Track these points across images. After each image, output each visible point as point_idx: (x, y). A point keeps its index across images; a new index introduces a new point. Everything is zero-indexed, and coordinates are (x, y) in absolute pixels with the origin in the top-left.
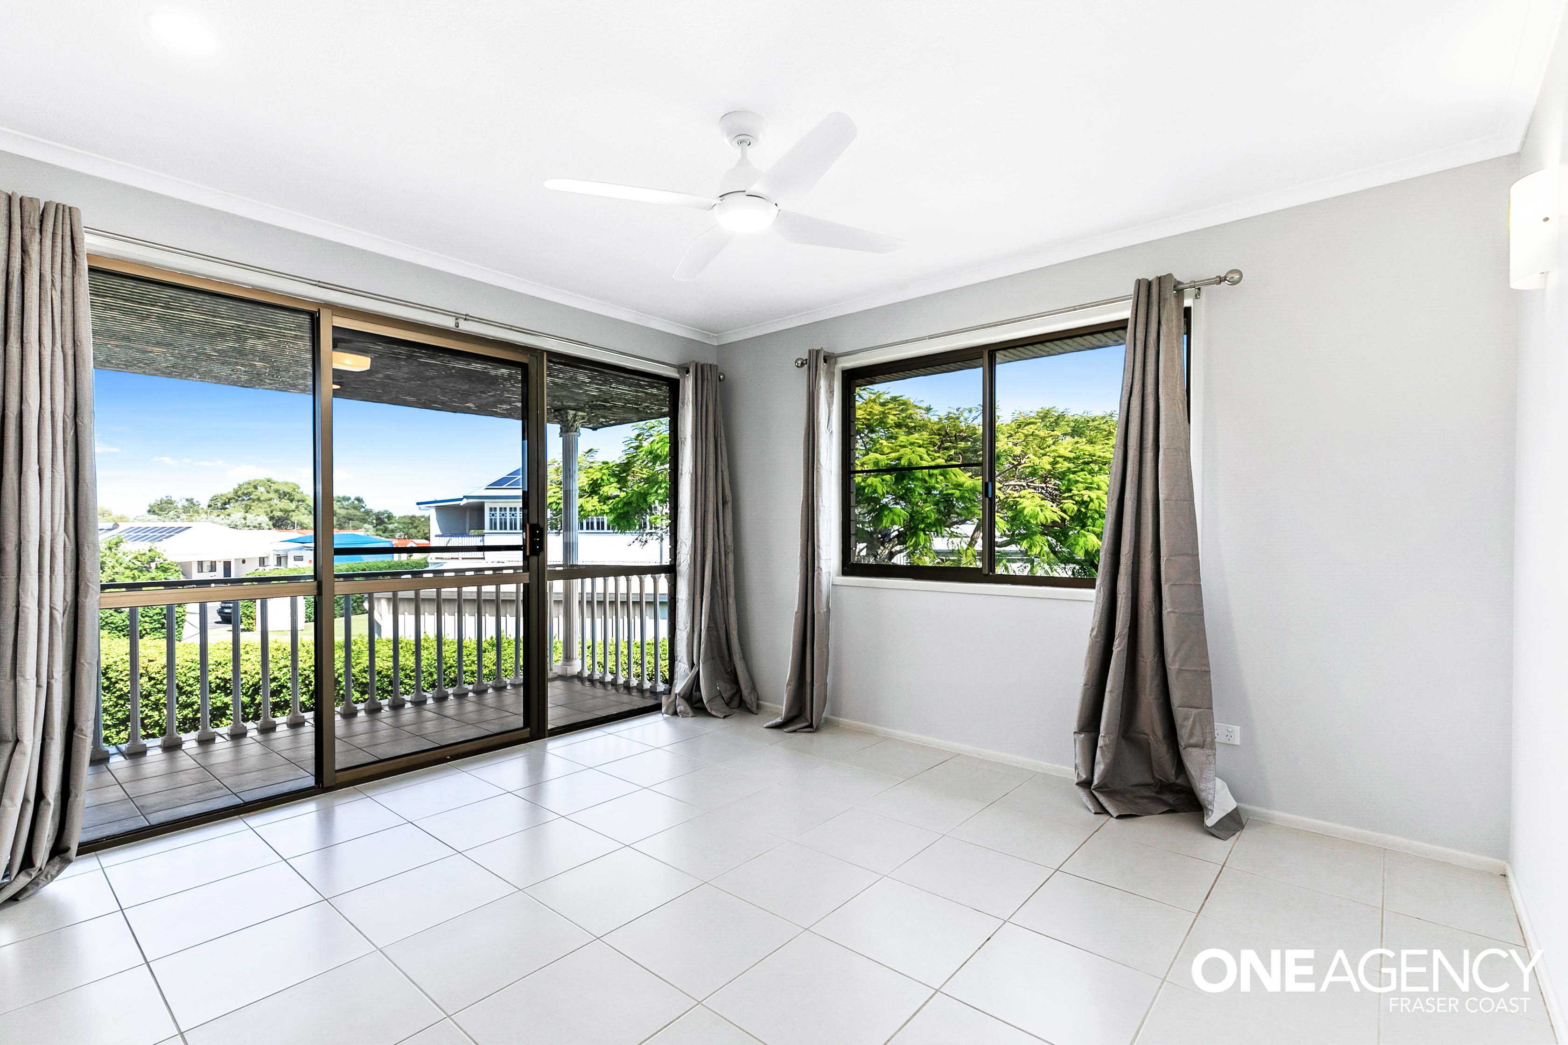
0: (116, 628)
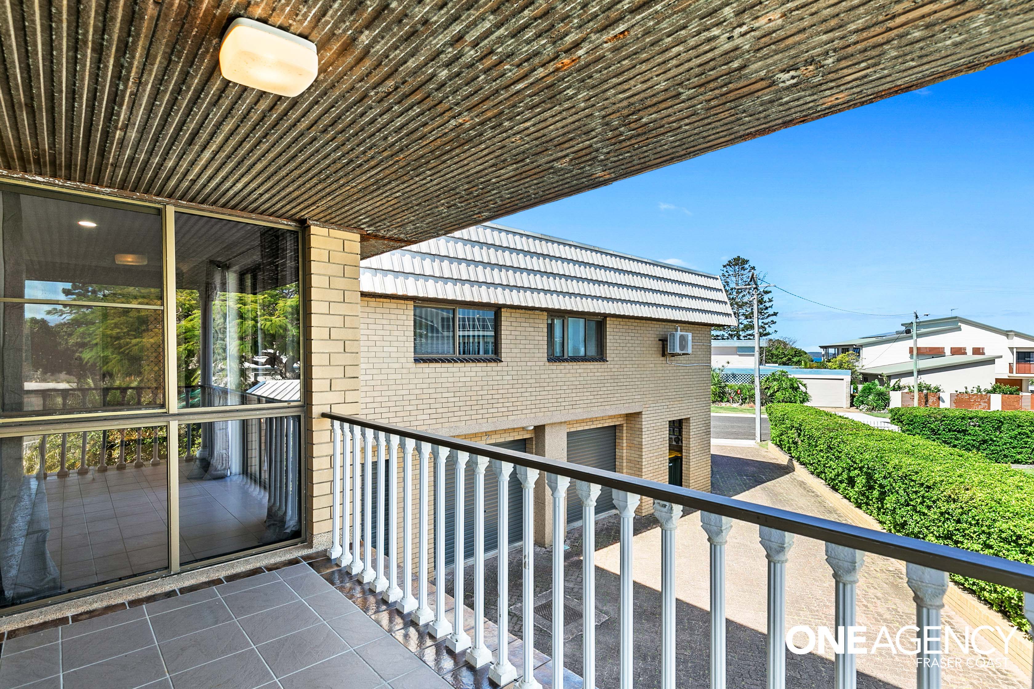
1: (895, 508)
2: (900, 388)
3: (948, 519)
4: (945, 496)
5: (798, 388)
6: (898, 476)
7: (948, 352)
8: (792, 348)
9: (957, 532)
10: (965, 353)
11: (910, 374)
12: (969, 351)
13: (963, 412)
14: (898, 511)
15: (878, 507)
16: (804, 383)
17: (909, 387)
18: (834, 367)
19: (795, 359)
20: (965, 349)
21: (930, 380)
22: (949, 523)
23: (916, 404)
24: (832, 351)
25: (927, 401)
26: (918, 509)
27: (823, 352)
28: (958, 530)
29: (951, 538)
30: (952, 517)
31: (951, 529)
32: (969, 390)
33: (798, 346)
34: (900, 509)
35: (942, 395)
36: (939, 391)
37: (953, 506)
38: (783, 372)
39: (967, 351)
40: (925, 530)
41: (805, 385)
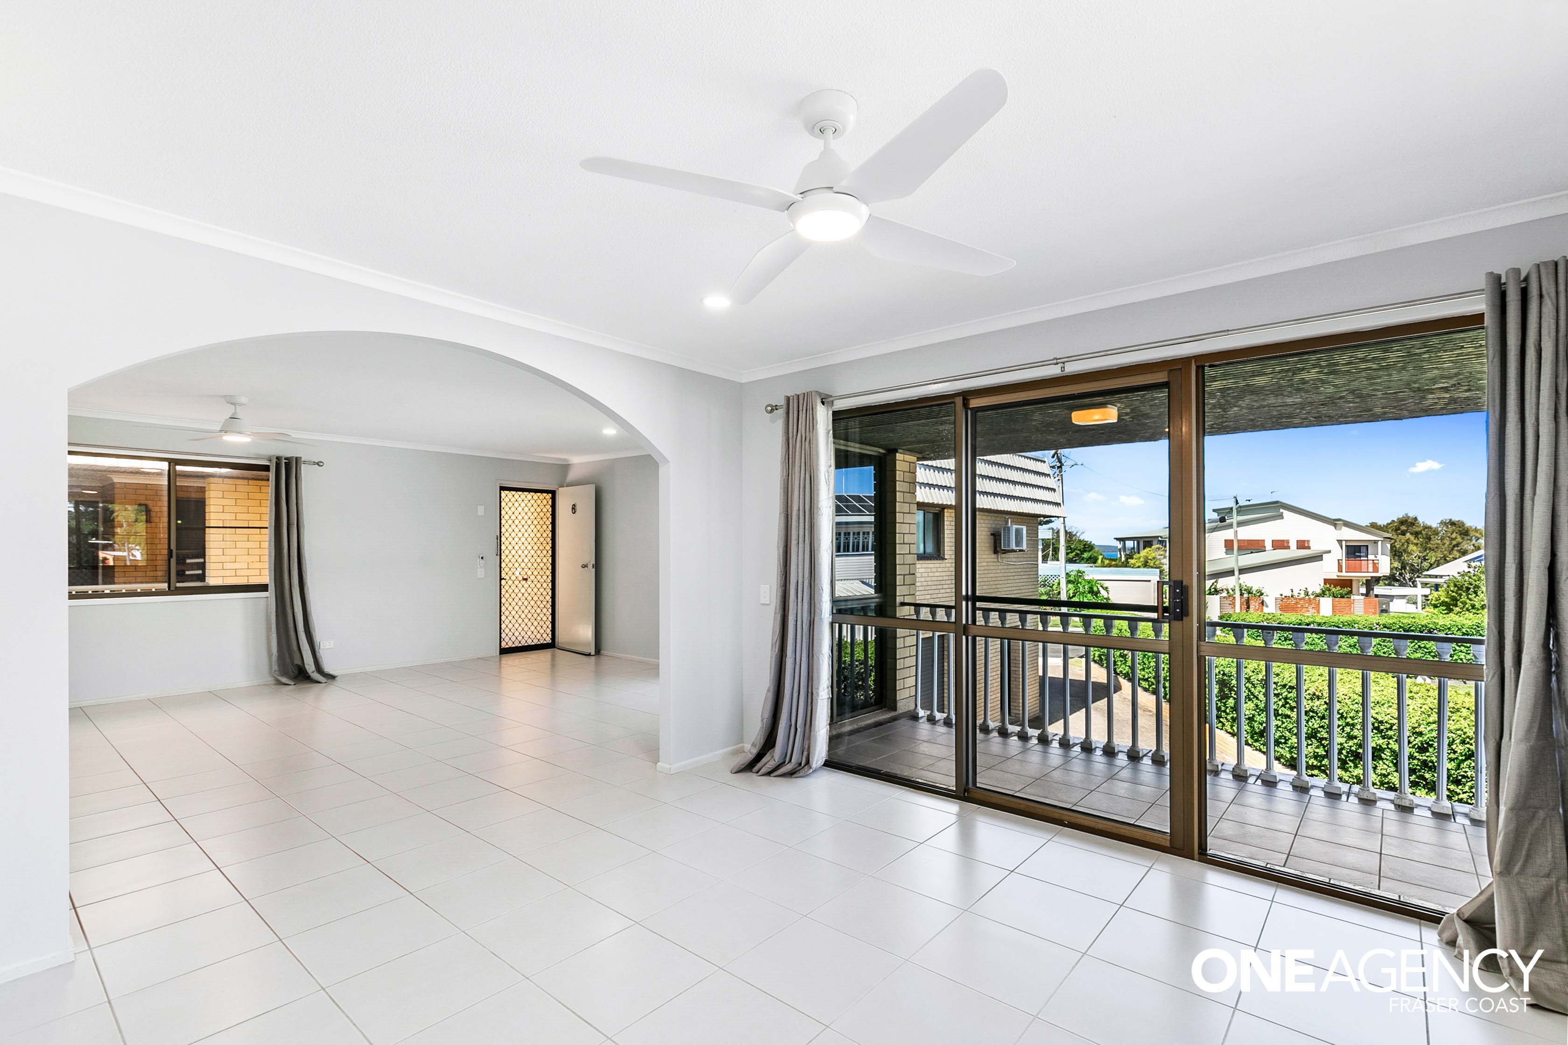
0: (1430, 653)
1: (1254, 716)
2: (1216, 592)
3: (1312, 717)
4: (1309, 694)
5: (1099, 592)
6: (1258, 680)
7: (1268, 545)
8: (1080, 541)
9: (1321, 729)
10: (1288, 548)
11: (1231, 573)
12: (1293, 545)
13: (1300, 617)
14: (1257, 718)
15: (1232, 718)
16: (1105, 586)
17: (1227, 590)
18: (1137, 565)
19: (1086, 555)
20: (1288, 542)
21: (1252, 581)
22: (1313, 720)
23: (1238, 609)
24: (1129, 544)
25: (1248, 607)
26: (1280, 712)
27: (1119, 545)
28: (1323, 727)
29: (1315, 737)
30: (1317, 714)
31: (1316, 726)
32: (1295, 594)
33: (1086, 537)
34: (1259, 715)
35: (1265, 599)
36: (1262, 594)
37: (1317, 703)
38: (1079, 572)
39: (1290, 544)
40: (1287, 733)
41: (1106, 589)
